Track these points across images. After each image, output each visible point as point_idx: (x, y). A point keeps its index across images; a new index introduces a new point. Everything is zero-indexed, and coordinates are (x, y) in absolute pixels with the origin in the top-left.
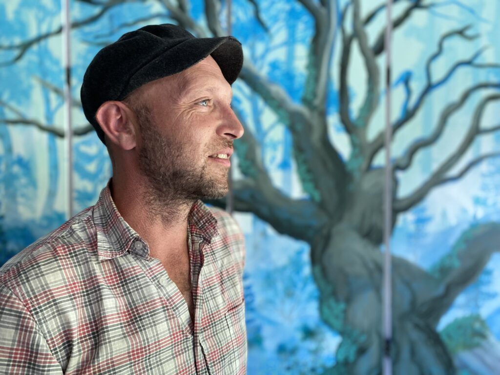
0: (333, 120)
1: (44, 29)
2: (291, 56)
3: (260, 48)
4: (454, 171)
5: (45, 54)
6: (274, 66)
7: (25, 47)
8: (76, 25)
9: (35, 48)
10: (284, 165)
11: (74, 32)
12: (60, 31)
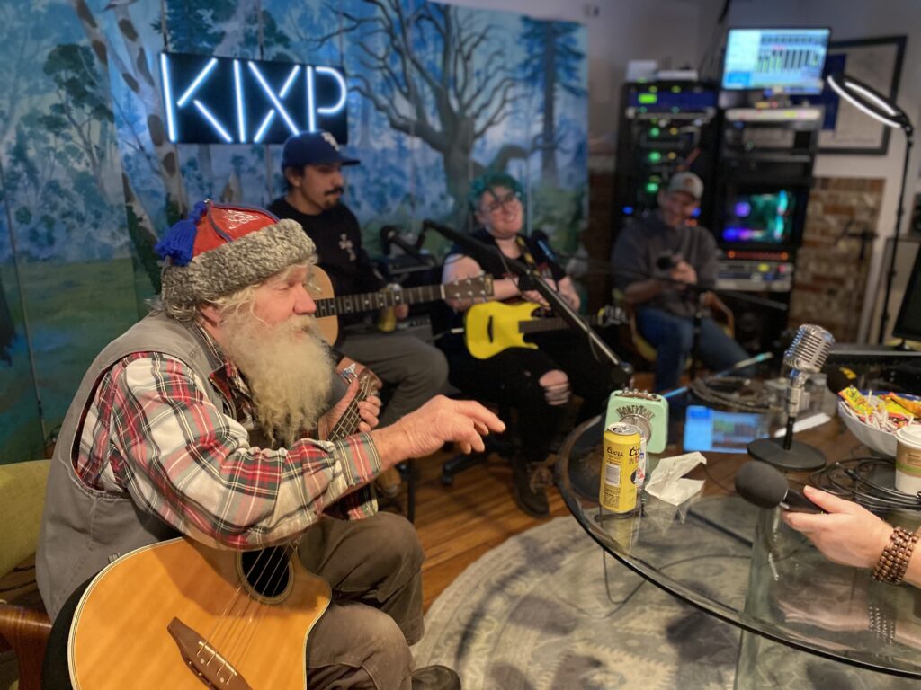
0: (451, 92)
1: (331, 31)
2: (435, 59)
3: (423, 52)
4: (497, 119)
5: (331, 46)
6: (429, 63)
7: (323, 40)
8: (346, 30)
9: (327, 41)
10: (433, 114)
11: (344, 35)
12: (338, 33)
